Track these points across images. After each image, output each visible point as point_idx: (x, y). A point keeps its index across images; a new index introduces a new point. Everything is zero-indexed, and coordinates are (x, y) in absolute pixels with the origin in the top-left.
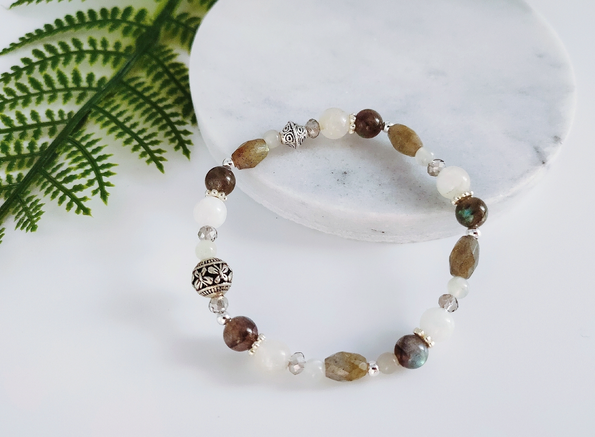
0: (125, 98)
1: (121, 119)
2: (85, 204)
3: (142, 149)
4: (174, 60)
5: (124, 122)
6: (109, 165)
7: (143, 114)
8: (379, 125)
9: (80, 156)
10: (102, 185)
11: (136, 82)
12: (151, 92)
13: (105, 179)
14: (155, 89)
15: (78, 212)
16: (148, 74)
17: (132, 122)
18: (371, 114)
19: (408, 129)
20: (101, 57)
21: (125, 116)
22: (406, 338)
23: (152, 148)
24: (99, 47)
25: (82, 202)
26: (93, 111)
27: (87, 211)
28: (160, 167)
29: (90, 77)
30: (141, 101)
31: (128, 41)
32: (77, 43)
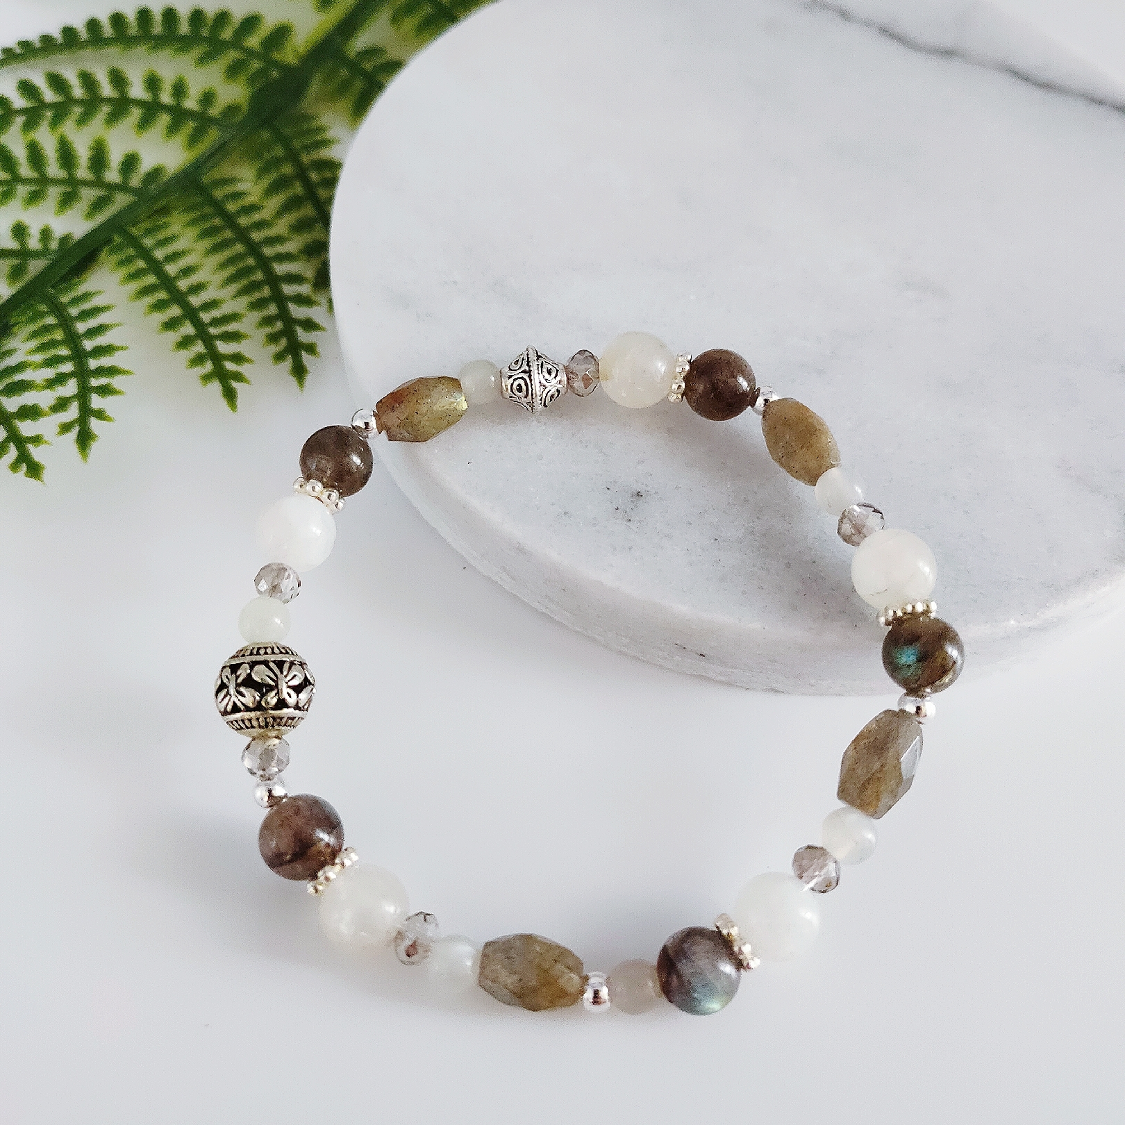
0: (193, 222)
1: (171, 269)
2: (35, 452)
3: (199, 348)
4: (325, 153)
5: (177, 277)
6: (112, 371)
7: (223, 266)
8: (745, 394)
9: (59, 338)
10: (86, 412)
11: (229, 189)
12: (257, 217)
13: (96, 402)
14: (265, 214)
15: (15, 467)
16: (261, 174)
17: (194, 279)
18: (728, 363)
19: (813, 415)
20: (164, 119)
21: (183, 263)
22: (693, 934)
23: (223, 347)
24: (166, 98)
25: (30, 447)
26: (117, 239)
27: (34, 470)
28: (230, 395)
29: (130, 163)
30: (228, 234)
31: (233, 93)
32: (118, 79)
